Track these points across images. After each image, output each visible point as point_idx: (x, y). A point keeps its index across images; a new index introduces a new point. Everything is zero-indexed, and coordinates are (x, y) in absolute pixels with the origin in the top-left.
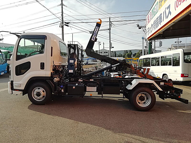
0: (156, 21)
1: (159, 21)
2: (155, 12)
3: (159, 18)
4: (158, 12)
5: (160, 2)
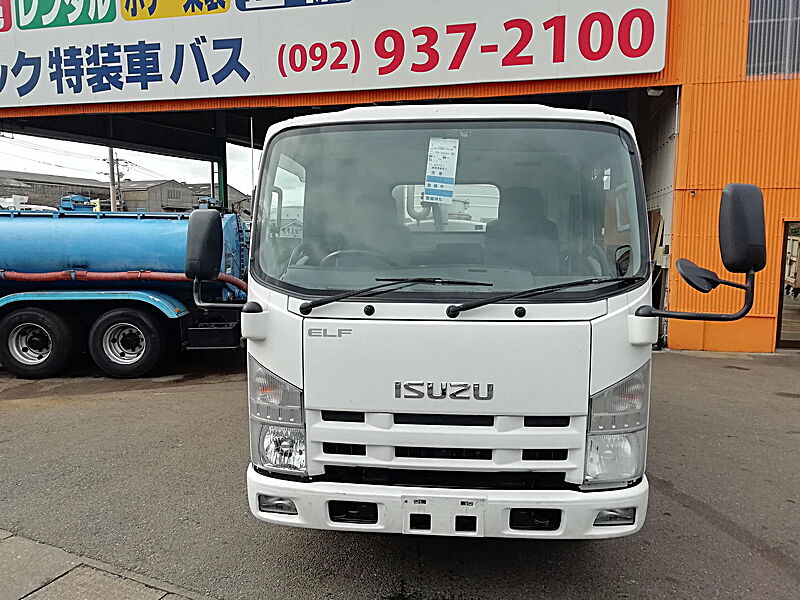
1: (124, 63)
3: (123, 55)
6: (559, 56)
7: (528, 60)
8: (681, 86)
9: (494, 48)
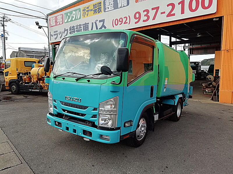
0: (75, 28)
1: (82, 28)
2: (73, 17)
3: (82, 26)
4: (79, 19)
5: (86, 11)
6: (183, 12)
7: (174, 15)
8: (223, 16)
9: (164, 13)
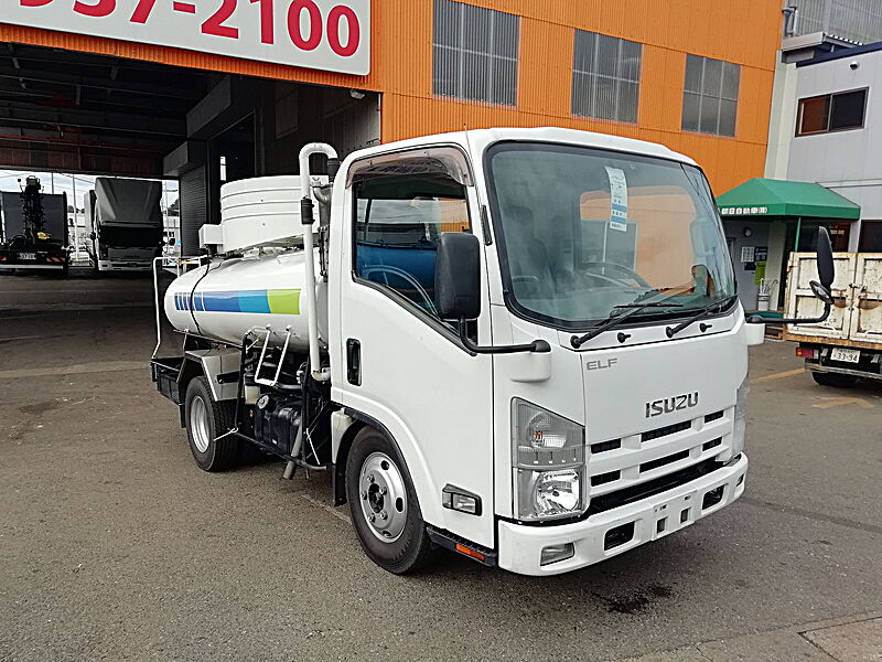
6: (267, 37)
7: (233, 33)
8: (382, 93)
9: (191, 9)
